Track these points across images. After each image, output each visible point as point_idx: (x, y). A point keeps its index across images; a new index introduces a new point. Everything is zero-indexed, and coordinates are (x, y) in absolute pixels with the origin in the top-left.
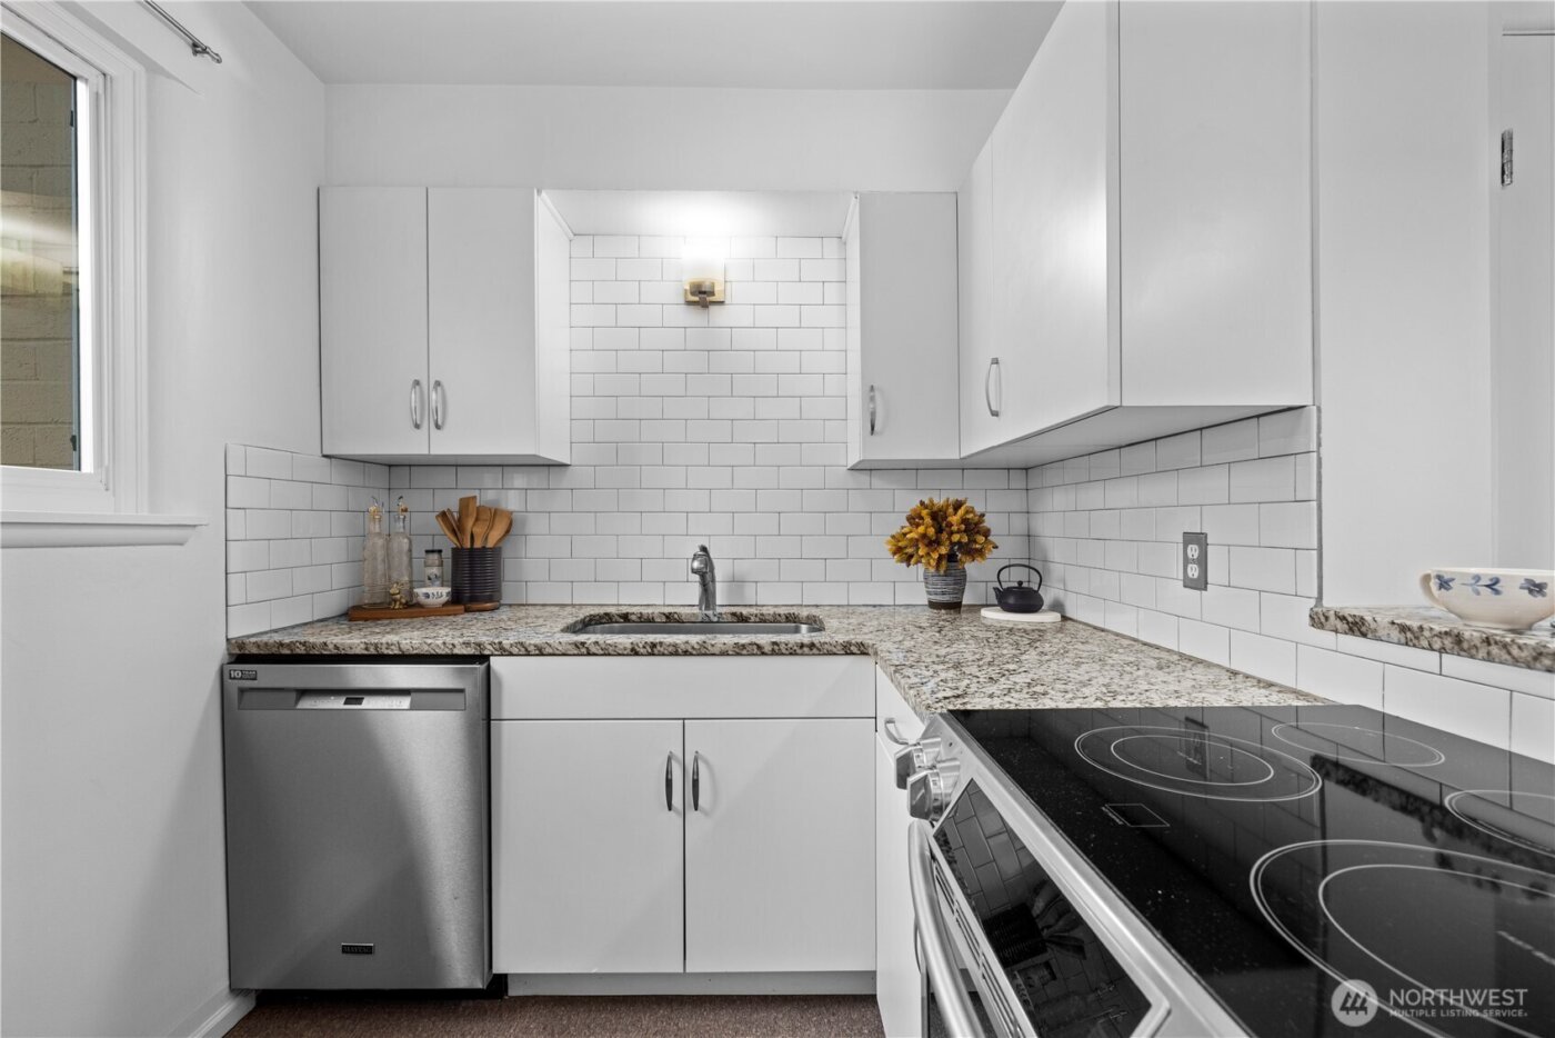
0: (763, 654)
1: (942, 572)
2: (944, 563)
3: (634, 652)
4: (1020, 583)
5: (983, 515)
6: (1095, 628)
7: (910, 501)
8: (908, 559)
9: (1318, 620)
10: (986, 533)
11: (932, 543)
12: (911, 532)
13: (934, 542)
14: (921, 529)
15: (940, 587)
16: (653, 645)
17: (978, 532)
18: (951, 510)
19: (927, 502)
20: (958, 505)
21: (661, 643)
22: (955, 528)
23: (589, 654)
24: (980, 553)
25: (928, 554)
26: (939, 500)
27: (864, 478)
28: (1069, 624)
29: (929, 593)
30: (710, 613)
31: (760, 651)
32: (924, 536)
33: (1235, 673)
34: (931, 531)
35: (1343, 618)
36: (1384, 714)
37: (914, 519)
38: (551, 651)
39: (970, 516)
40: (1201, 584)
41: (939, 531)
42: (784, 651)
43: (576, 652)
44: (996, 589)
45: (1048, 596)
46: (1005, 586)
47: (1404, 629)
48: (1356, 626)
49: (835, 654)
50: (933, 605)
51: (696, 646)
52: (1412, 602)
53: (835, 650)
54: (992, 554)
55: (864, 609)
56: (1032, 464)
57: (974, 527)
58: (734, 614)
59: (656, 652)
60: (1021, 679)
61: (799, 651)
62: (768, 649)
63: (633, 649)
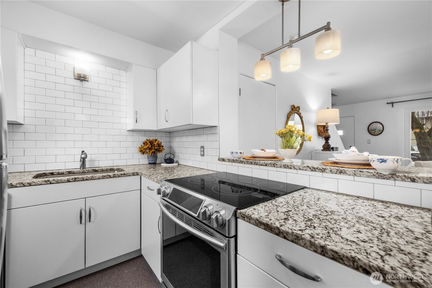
0: (111, 177)
1: (152, 156)
2: (153, 153)
3: (68, 181)
4: (170, 157)
5: (161, 143)
6: (185, 165)
7: (144, 139)
8: (143, 153)
9: (219, 160)
10: (163, 147)
11: (150, 149)
12: (144, 146)
13: (151, 149)
14: (148, 146)
15: (152, 159)
16: (75, 179)
17: (161, 146)
18: (154, 141)
19: (148, 139)
20: (156, 140)
21: (78, 178)
22: (156, 145)
23: (51, 183)
24: (161, 151)
25: (149, 151)
26: (151, 139)
27: (131, 133)
28: (179, 165)
29: (149, 161)
30: (85, 170)
31: (110, 177)
32: (148, 147)
33: (208, 170)
34: (150, 146)
35: (222, 159)
36: (226, 173)
37: (145, 143)
38: (35, 184)
39: (159, 143)
40: (203, 155)
41: (152, 146)
42: (117, 176)
43: (45, 183)
44: (164, 159)
45: (175, 160)
46: (166, 158)
47: (228, 160)
48: (223, 160)
49: (130, 176)
50: (149, 163)
51: (90, 177)
52: (230, 156)
53: (130, 175)
54: (164, 151)
55: (132, 166)
56: (171, 131)
57: (159, 145)
58: (93, 170)
59: (76, 180)
60: (175, 174)
61: (121, 176)
62: (112, 176)
63: (68, 180)
